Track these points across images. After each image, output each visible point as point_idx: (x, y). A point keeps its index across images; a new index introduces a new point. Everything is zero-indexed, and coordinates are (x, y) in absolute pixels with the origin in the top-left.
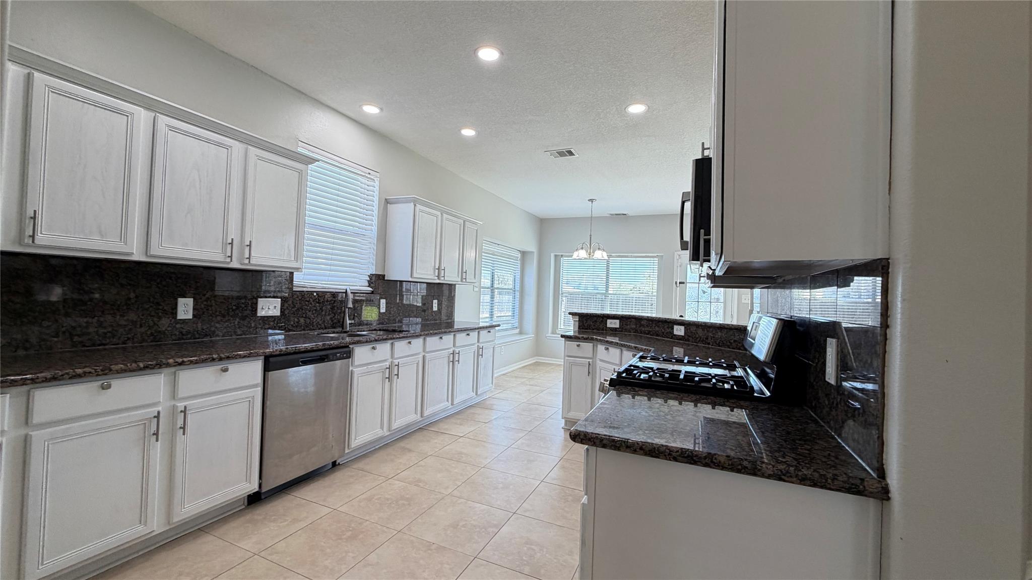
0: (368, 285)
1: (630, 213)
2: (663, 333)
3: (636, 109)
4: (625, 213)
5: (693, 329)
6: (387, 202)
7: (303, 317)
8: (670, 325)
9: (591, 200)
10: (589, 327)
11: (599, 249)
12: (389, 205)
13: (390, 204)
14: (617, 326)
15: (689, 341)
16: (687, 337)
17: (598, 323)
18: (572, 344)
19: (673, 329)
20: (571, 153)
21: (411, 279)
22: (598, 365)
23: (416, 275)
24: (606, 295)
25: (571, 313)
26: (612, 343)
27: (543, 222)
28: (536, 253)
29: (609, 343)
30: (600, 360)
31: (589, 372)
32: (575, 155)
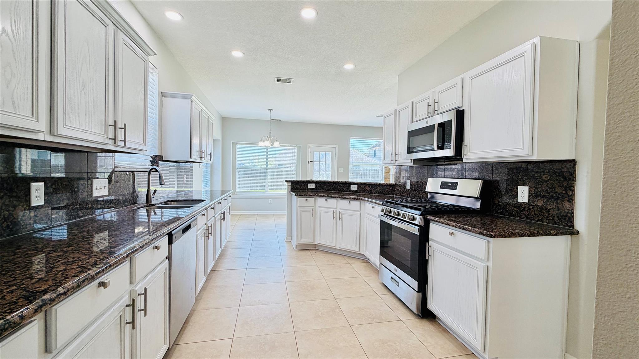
0: (151, 164)
1: (283, 119)
2: (343, 189)
3: (349, 67)
4: (281, 119)
5: (362, 187)
6: (163, 95)
7: (121, 195)
8: (347, 185)
9: (270, 110)
10: (297, 189)
11: (277, 141)
12: (163, 97)
13: (165, 97)
14: (314, 187)
16: (360, 191)
17: (303, 186)
18: (303, 199)
19: (350, 187)
20: (289, 81)
21: (190, 160)
22: (318, 210)
23: (193, 157)
24: (266, 169)
25: (286, 181)
26: (331, 197)
27: (224, 120)
28: (221, 141)
29: (329, 197)
30: (320, 207)
31: (313, 215)
32: (291, 83)
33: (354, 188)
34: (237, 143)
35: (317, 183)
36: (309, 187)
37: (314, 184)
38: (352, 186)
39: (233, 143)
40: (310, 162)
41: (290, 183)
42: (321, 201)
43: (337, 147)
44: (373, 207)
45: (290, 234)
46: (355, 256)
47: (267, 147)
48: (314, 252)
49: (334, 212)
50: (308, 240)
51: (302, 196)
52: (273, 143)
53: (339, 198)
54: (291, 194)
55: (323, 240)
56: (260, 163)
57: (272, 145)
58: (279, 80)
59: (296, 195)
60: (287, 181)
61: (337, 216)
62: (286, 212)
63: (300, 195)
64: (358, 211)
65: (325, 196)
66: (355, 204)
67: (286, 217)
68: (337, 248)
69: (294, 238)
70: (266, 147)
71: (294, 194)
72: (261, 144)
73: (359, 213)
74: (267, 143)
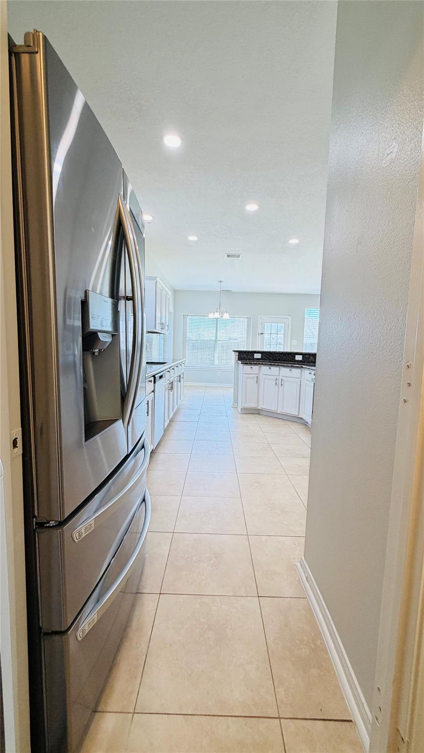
1: (234, 290)
2: (289, 359)
3: (294, 241)
4: (231, 290)
5: (307, 356)
8: (293, 355)
9: (220, 281)
10: (244, 357)
11: (226, 312)
14: (260, 357)
15: (304, 362)
16: (303, 361)
17: (249, 356)
18: (248, 367)
19: (295, 357)
20: (239, 256)
21: (155, 331)
22: (262, 377)
23: (157, 328)
24: (216, 341)
25: (233, 351)
26: (274, 365)
27: (175, 292)
28: (173, 314)
29: (272, 365)
30: (264, 374)
31: (257, 382)
32: (240, 258)
33: (299, 358)
34: (188, 315)
35: (262, 353)
36: (255, 357)
37: (260, 355)
38: (296, 356)
39: (184, 315)
40: (261, 334)
41: (237, 353)
42: (265, 369)
43: (290, 318)
44: (310, 373)
45: (236, 401)
46: (295, 419)
47: (217, 319)
48: (257, 415)
49: (276, 379)
50: (252, 405)
51: (247, 364)
52: (223, 314)
53: (282, 366)
54: (238, 363)
55: (265, 405)
56: (209, 335)
57: (222, 317)
58: (228, 256)
59: (242, 363)
60: (235, 351)
61: (279, 383)
62: (232, 385)
63: (245, 363)
64: (299, 378)
65: (269, 365)
66: (296, 372)
67: (233, 389)
68: (279, 412)
69: (240, 404)
70: (215, 318)
71: (240, 362)
72: (211, 316)
73: (299, 380)
74: (217, 315)
